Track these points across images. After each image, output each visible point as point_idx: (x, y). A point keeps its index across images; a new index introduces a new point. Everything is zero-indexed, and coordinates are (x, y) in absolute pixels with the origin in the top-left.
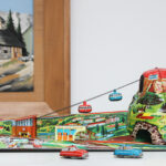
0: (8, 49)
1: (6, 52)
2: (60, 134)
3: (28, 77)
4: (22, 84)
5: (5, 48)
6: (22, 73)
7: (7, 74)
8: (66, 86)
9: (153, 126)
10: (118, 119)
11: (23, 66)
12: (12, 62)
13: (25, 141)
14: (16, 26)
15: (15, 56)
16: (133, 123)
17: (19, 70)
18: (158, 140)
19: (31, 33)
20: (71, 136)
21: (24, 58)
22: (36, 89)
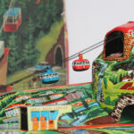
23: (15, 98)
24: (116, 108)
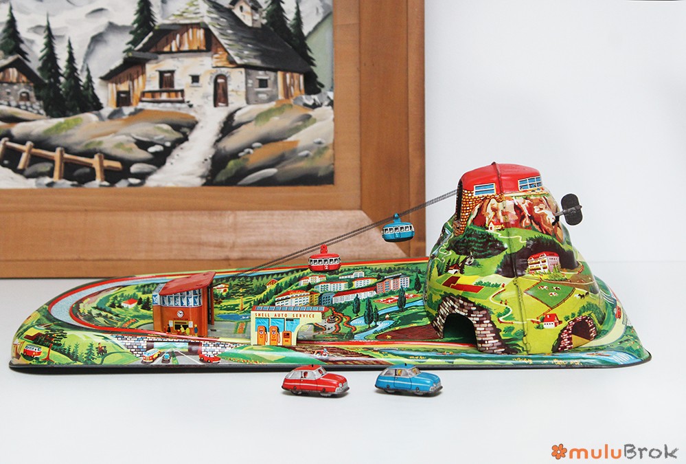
0: (269, 76)
1: (263, 83)
2: (263, 330)
3: (320, 148)
4: (304, 165)
5: (261, 75)
6: (304, 138)
7: (265, 140)
8: (414, 170)
9: (480, 308)
10: (405, 282)
11: (307, 119)
12: (280, 110)
13: (182, 346)
14: (290, 16)
15: (287, 94)
16: (436, 298)
17: (296, 130)
18: (491, 341)
19: (326, 34)
20: (287, 335)
21: (309, 100)
22: (338, 178)
23: (300, 279)
24: (437, 315)
